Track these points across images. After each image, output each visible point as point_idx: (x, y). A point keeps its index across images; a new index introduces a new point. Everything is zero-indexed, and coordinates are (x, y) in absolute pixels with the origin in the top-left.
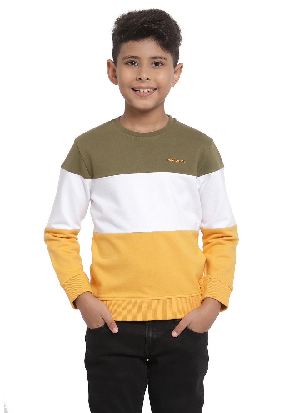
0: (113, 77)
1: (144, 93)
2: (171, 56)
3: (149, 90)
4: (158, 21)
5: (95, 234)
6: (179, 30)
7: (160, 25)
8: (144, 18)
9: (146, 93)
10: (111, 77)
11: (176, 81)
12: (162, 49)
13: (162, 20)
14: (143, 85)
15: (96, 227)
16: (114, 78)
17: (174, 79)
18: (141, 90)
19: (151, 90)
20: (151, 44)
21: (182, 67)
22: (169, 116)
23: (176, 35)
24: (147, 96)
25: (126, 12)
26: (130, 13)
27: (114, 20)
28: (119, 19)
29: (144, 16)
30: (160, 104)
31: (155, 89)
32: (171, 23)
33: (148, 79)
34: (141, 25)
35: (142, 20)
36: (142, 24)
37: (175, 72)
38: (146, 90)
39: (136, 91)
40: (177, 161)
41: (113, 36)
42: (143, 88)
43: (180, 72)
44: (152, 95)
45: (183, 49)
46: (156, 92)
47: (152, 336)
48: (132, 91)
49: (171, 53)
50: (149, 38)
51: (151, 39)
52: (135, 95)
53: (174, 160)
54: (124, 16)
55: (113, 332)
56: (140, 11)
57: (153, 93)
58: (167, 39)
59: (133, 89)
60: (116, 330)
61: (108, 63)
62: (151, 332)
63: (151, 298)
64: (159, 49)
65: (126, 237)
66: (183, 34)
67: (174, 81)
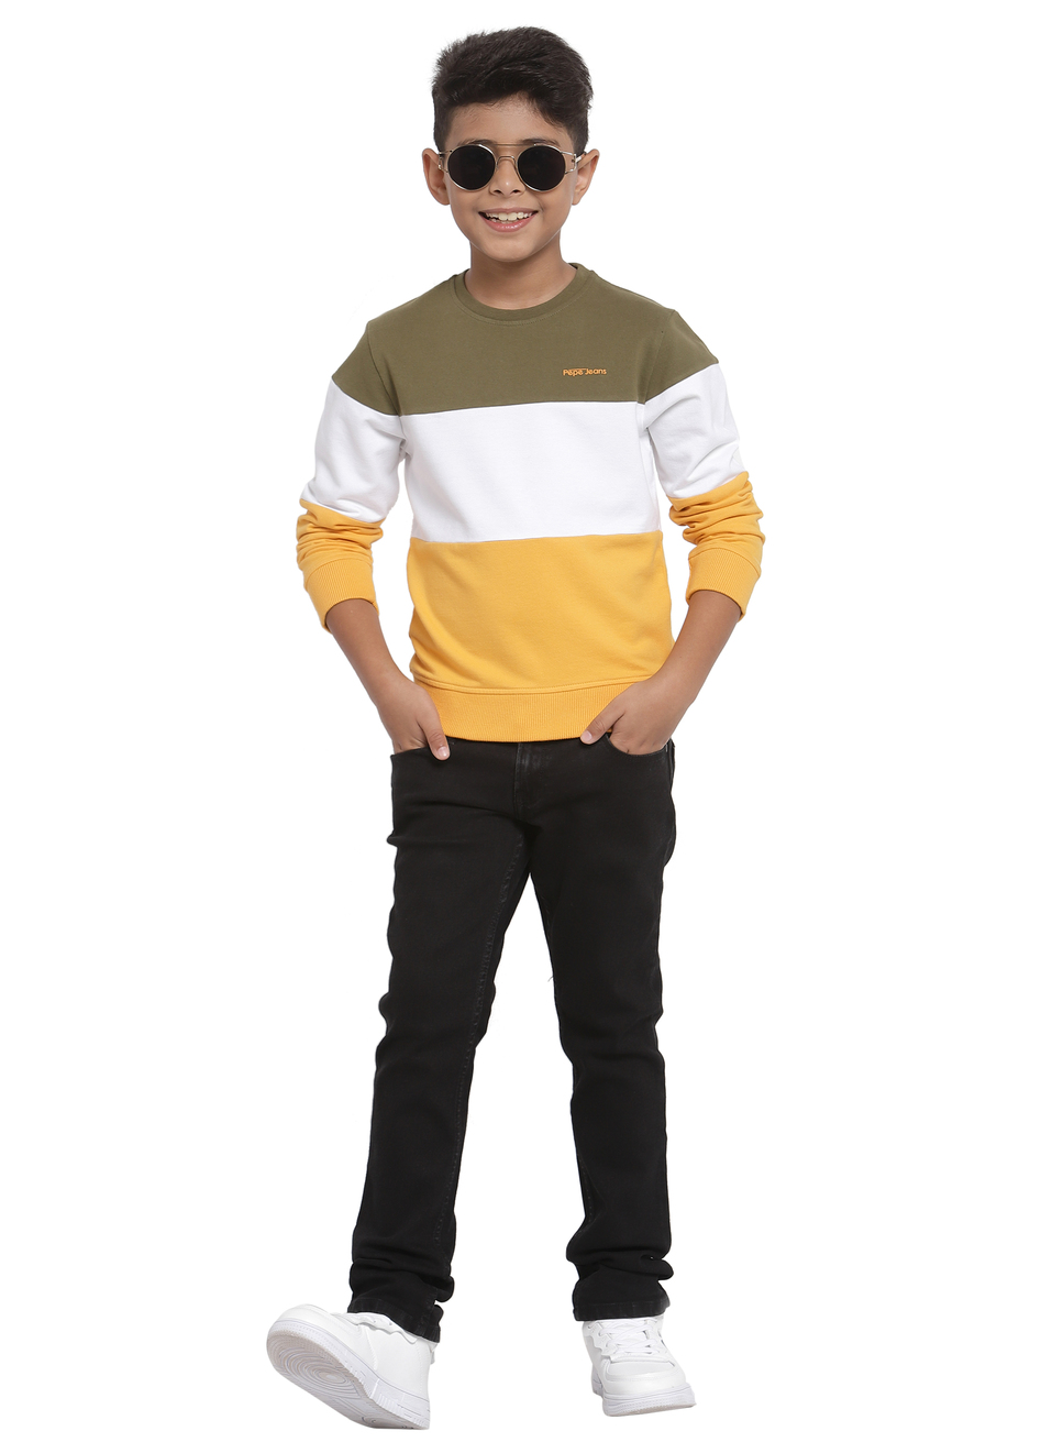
0: (438, 186)
1: (507, 225)
2: (567, 136)
3: (521, 215)
4: (535, 57)
5: (414, 542)
6: (585, 74)
7: (541, 66)
8: (503, 51)
9: (513, 223)
10: (434, 188)
11: (585, 189)
12: (547, 120)
13: (543, 54)
14: (506, 205)
15: (416, 524)
16: (439, 191)
17: (577, 187)
18: (502, 217)
19: (526, 216)
20: (520, 109)
21: (596, 158)
22: (575, 266)
23: (579, 86)
24: (517, 229)
25: (462, 37)
26: (471, 40)
27: (436, 55)
28: (446, 53)
29: (503, 45)
30: (550, 244)
31: (535, 212)
32: (564, 59)
33: (516, 191)
34: (495, 67)
35: (496, 57)
36: (499, 64)
37: (580, 171)
38: (513, 217)
39: (489, 218)
40: (589, 372)
41: (434, 93)
42: (506, 212)
43: (593, 169)
44: (527, 226)
45: (595, 117)
46: (537, 217)
47: (531, 764)
48: (480, 218)
49: (569, 127)
50: (516, 97)
51: (520, 98)
52: (488, 227)
53: (580, 372)
54: (456, 47)
55: (438, 757)
56: (495, 34)
57: (528, 222)
58: (557, 95)
59: (483, 214)
60: (443, 753)
61: (426, 158)
62: (528, 756)
63: (533, 691)
64: (540, 120)
65: (469, 551)
66: (596, 80)
67: (578, 191)
